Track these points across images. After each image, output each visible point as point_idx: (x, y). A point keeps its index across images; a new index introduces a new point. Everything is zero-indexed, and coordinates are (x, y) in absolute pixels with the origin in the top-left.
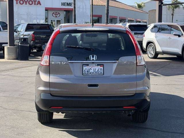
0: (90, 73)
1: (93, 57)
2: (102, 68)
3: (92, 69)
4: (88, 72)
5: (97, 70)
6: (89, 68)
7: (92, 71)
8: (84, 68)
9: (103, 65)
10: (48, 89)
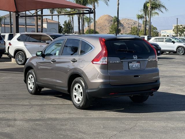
0: (133, 68)
1: (135, 57)
2: (139, 64)
3: (134, 65)
4: (132, 67)
5: (137, 66)
6: (133, 64)
7: (134, 66)
8: (130, 64)
9: (140, 62)
10: (108, 81)
